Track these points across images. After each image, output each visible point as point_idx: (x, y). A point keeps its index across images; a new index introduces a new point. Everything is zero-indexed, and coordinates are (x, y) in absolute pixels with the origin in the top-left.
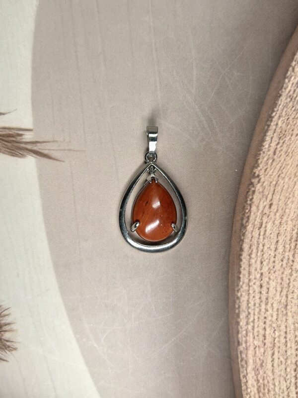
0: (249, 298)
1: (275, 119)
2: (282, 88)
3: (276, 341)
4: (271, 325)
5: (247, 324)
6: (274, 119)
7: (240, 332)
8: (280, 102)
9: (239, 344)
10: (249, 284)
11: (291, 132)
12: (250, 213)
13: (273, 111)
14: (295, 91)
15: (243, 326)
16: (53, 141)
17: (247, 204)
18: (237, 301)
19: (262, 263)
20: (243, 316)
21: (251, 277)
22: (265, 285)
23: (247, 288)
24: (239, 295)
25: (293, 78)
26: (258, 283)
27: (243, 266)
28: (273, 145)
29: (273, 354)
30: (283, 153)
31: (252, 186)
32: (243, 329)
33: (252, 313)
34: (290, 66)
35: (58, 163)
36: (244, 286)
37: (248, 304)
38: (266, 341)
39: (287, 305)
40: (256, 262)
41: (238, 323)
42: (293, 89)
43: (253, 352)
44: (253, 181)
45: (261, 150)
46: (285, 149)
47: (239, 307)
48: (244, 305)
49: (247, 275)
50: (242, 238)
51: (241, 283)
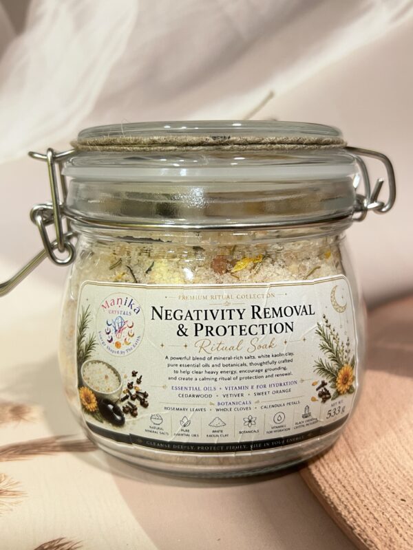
0: (338, 496)
3: (391, 520)
4: (375, 510)
5: (349, 513)
7: (347, 520)
9: (352, 529)
18: (328, 500)
19: (334, 473)
20: (341, 508)
21: (329, 483)
22: (346, 485)
23: (331, 490)
24: (326, 495)
26: (339, 485)
29: (397, 531)
32: (348, 517)
33: (349, 504)
36: (327, 489)
37: (340, 500)
38: (380, 522)
39: (380, 495)
40: (328, 473)
41: (340, 514)
43: (373, 532)
47: (332, 503)
48: (336, 501)
49: (325, 482)
51: (323, 488)
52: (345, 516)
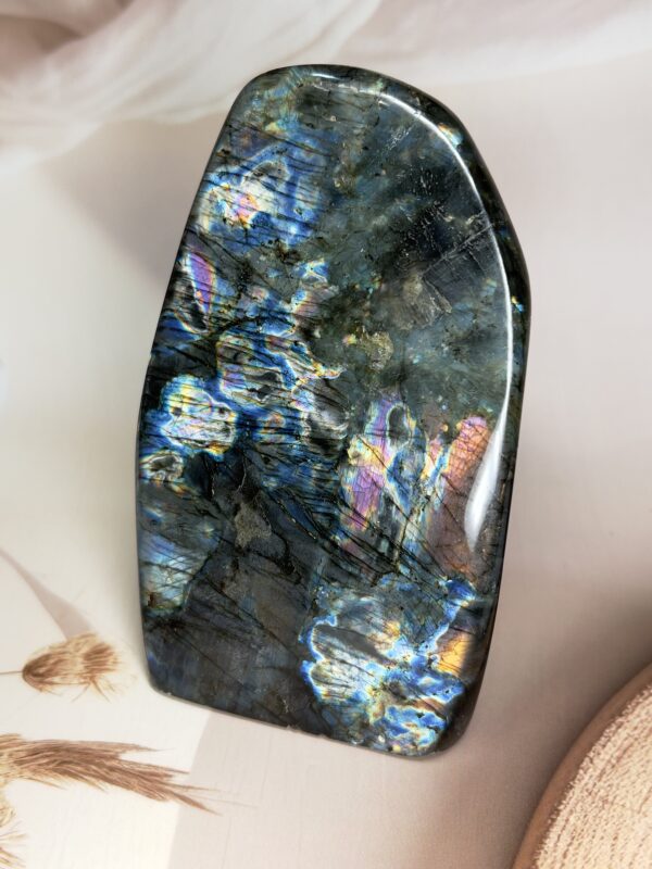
1: (564, 813)
2: (573, 779)
6: (561, 813)
8: (571, 794)
11: (592, 834)
13: (560, 803)
14: (595, 784)
16: (215, 790)
25: (591, 770)
28: (562, 845)
30: (579, 858)
34: (586, 756)
35: (213, 815)
42: (591, 782)
45: (542, 848)
46: (582, 852)
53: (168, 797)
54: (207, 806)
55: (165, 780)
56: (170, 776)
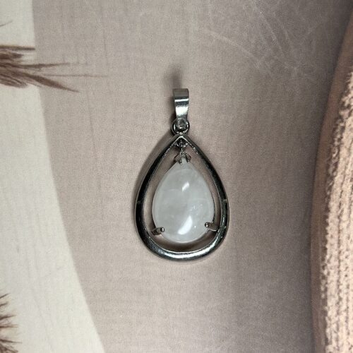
0: (340, 277)
5: (338, 313)
7: (329, 325)
9: (327, 342)
10: (338, 258)
12: (339, 158)
15: (332, 318)
17: (334, 145)
18: (323, 282)
20: (331, 302)
21: (341, 248)
23: (337, 263)
24: (325, 272)
27: (330, 233)
31: (340, 120)
32: (333, 321)
33: (345, 298)
35: (71, 93)
36: (333, 259)
37: (338, 286)
41: (325, 313)
44: (342, 113)
47: (326, 289)
48: (332, 287)
49: (336, 245)
50: (328, 193)
51: (328, 257)
52: (330, 319)
53: (25, 81)
54: (64, 85)
55: (16, 61)
56: (19, 56)
